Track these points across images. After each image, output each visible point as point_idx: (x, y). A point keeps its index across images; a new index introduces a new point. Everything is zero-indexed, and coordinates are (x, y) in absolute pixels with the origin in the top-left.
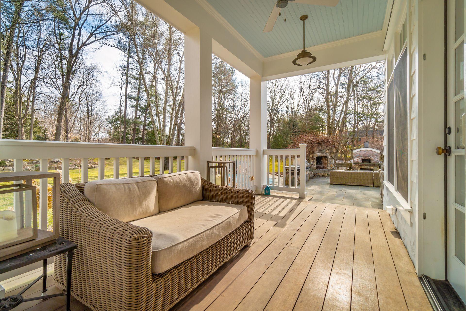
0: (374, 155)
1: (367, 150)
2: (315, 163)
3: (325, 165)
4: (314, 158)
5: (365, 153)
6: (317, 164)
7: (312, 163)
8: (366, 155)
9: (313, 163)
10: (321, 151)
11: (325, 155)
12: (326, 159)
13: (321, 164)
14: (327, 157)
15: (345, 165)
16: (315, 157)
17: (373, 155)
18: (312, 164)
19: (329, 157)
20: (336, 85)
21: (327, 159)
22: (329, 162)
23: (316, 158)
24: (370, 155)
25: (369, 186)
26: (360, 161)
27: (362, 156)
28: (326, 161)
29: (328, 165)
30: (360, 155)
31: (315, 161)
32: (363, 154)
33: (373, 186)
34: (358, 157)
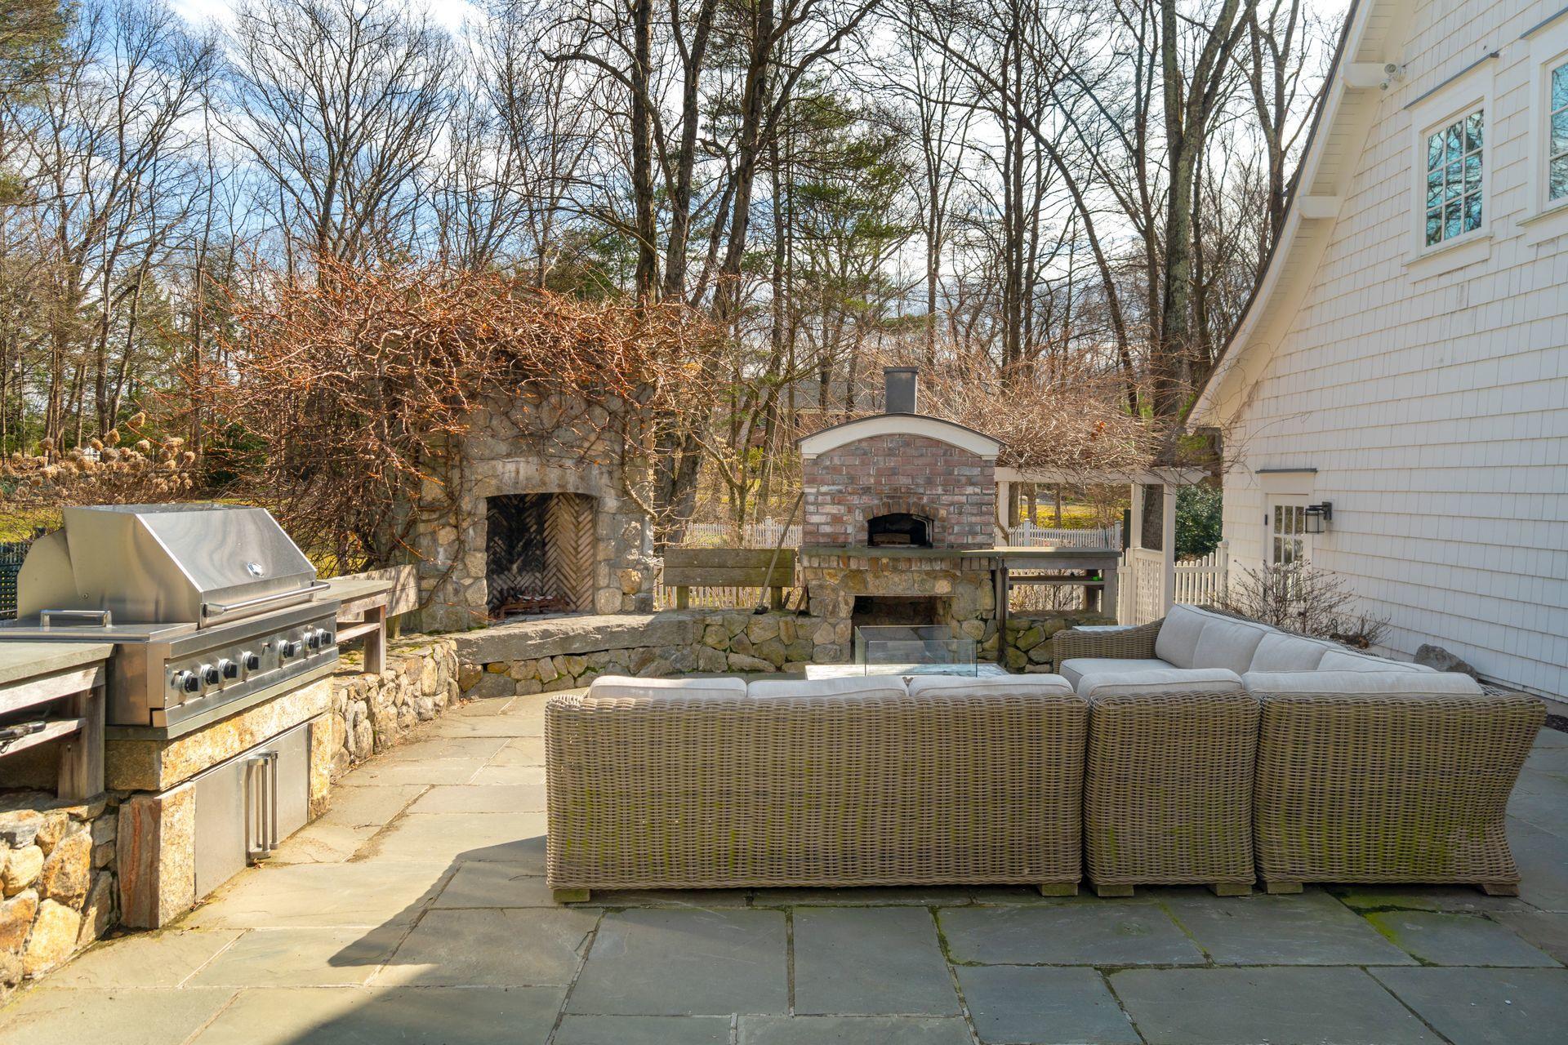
0: (958, 484)
1: (908, 440)
2: (478, 562)
3: (578, 570)
4: (466, 504)
5: (892, 463)
6: (496, 567)
7: (441, 559)
8: (903, 481)
9: (459, 551)
10: (533, 441)
11: (573, 484)
12: (586, 517)
13: (543, 566)
14: (588, 500)
15: (737, 574)
16: (475, 504)
17: (952, 484)
18: (445, 576)
19: (611, 503)
20: (686, 68)
21: (594, 523)
22: (606, 550)
23: (482, 508)
24: (930, 482)
25: (1034, 890)
26: (854, 527)
27: (867, 490)
28: (585, 540)
29: (603, 570)
30: (852, 479)
31: (476, 536)
32: (880, 473)
33: (1087, 887)
34: (837, 499)
